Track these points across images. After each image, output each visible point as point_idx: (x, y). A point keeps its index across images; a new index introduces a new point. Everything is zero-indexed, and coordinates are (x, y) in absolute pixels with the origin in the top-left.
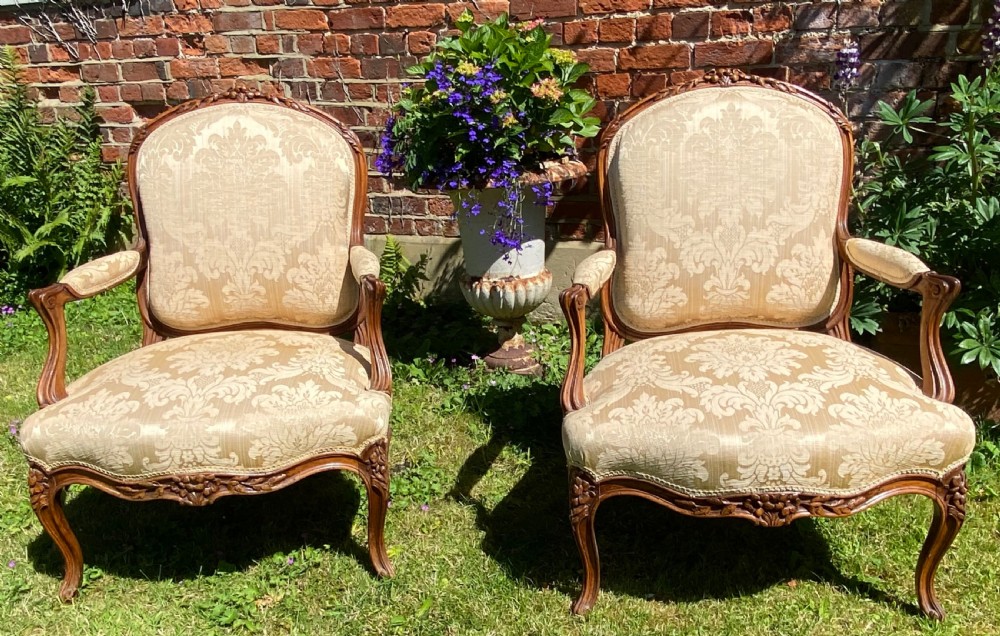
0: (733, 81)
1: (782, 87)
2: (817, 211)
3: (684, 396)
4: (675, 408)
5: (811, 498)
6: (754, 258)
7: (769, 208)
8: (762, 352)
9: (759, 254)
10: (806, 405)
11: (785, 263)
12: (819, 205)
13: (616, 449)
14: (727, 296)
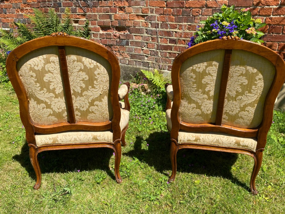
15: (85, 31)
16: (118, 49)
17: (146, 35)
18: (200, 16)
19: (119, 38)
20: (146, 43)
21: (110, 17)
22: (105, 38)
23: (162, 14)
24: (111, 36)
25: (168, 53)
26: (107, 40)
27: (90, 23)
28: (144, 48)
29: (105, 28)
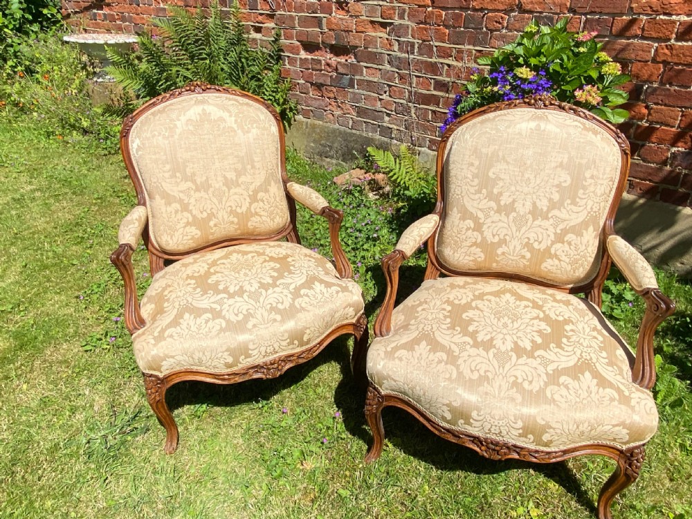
0: (545, 106)
1: (581, 114)
2: (589, 213)
3: (449, 352)
4: (440, 362)
6: (536, 239)
7: (553, 205)
8: (519, 321)
9: (540, 237)
10: (531, 382)
11: (558, 245)
12: (592, 208)
14: (512, 260)
15: (273, 52)
16: (334, 93)
17: (388, 67)
18: (504, 31)
19: (336, 69)
20: (388, 85)
21: (319, 22)
22: (309, 69)
23: (422, 23)
24: (321, 65)
25: (430, 112)
26: (314, 72)
27: (282, 34)
28: (384, 97)
29: (310, 47)
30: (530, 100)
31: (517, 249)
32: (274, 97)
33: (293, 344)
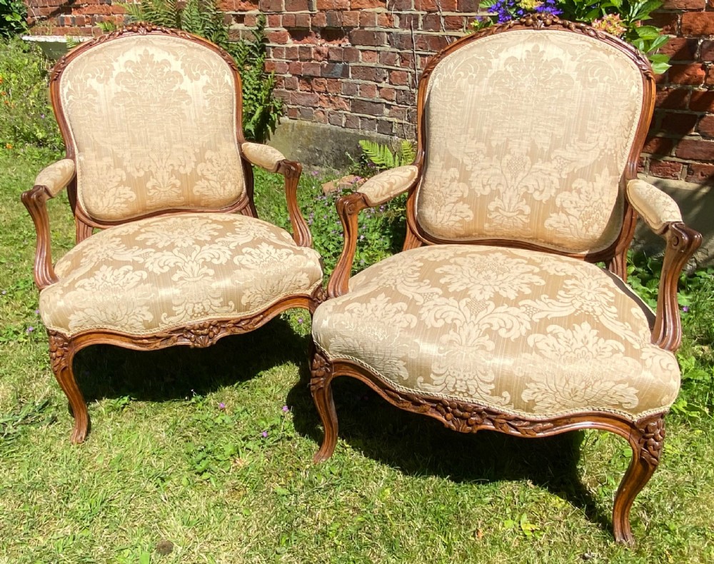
0: (546, 25)
1: (591, 33)
2: (603, 150)
3: (411, 302)
4: (398, 312)
5: (497, 414)
6: (537, 187)
7: (556, 144)
8: (506, 274)
9: (541, 184)
10: (509, 330)
11: (565, 195)
12: (605, 145)
13: (343, 337)
14: (508, 218)
15: (256, 44)
16: (325, 86)
17: (387, 48)
19: (328, 57)
20: (388, 70)
21: (309, 3)
22: (297, 59)
24: (310, 53)
26: (303, 63)
27: (267, 21)
28: (384, 84)
29: (298, 33)
30: (527, 19)
31: (514, 202)
32: (256, 96)
33: (228, 305)
